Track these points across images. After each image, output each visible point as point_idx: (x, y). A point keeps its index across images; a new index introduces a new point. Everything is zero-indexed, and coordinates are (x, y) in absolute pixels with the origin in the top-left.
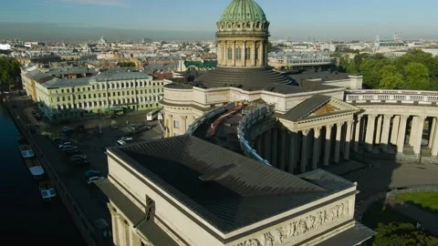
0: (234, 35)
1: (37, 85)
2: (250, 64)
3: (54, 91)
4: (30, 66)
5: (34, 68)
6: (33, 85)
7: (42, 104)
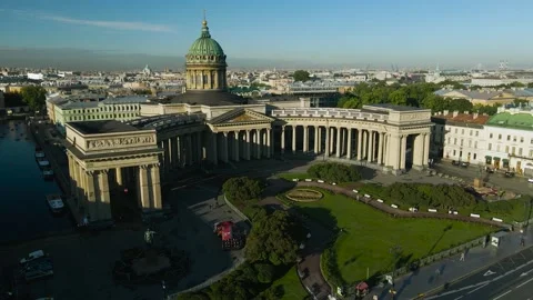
0: (194, 66)
1: (56, 108)
2: (208, 87)
3: (67, 112)
4: (53, 93)
5: (57, 94)
6: (53, 109)
7: (59, 125)
